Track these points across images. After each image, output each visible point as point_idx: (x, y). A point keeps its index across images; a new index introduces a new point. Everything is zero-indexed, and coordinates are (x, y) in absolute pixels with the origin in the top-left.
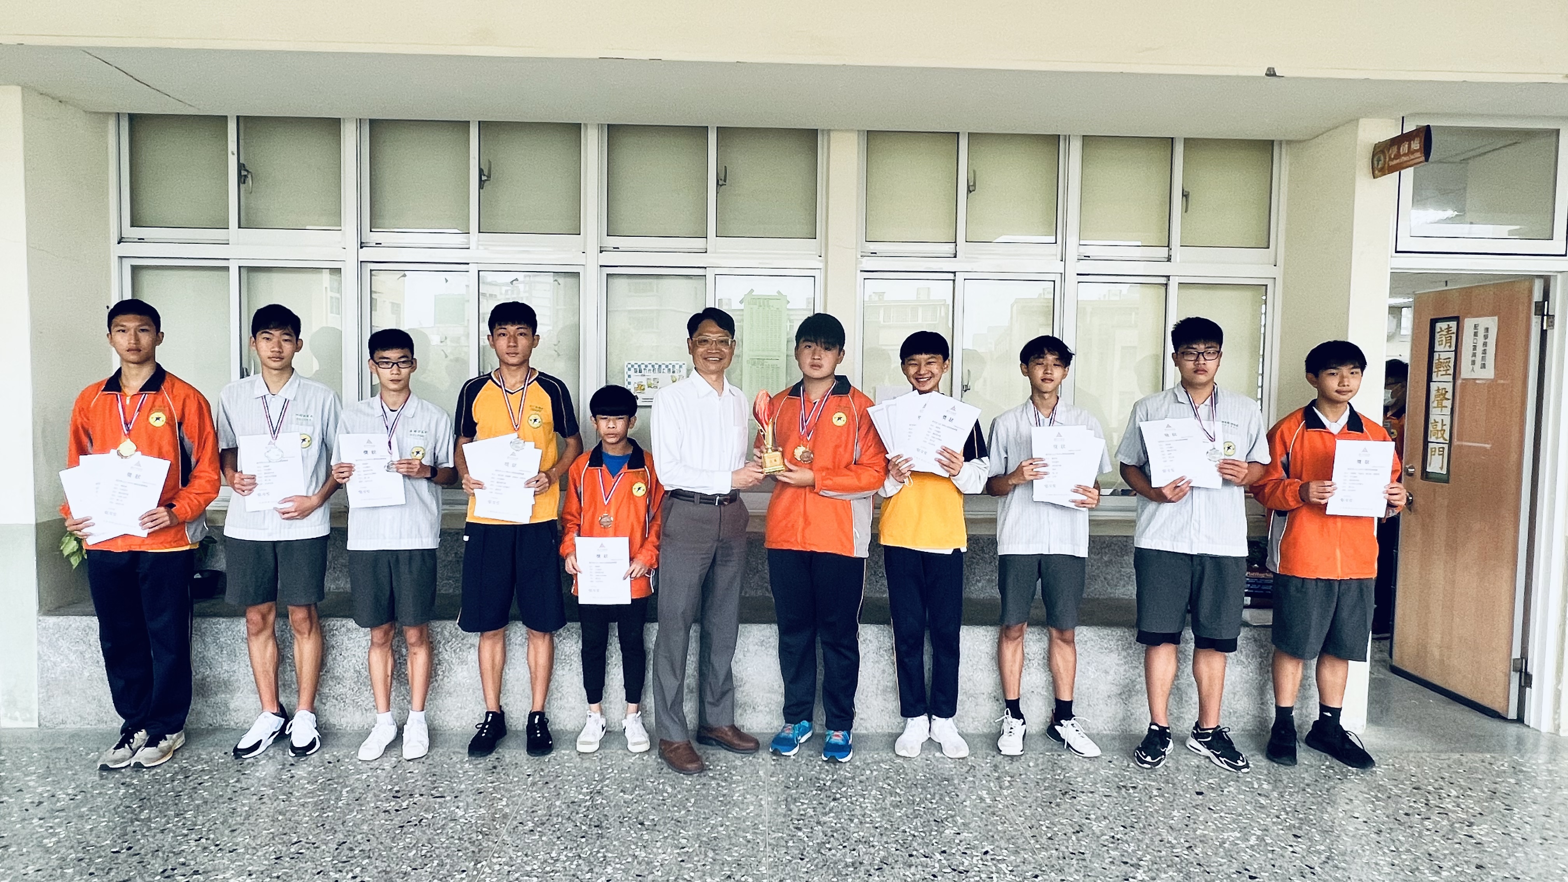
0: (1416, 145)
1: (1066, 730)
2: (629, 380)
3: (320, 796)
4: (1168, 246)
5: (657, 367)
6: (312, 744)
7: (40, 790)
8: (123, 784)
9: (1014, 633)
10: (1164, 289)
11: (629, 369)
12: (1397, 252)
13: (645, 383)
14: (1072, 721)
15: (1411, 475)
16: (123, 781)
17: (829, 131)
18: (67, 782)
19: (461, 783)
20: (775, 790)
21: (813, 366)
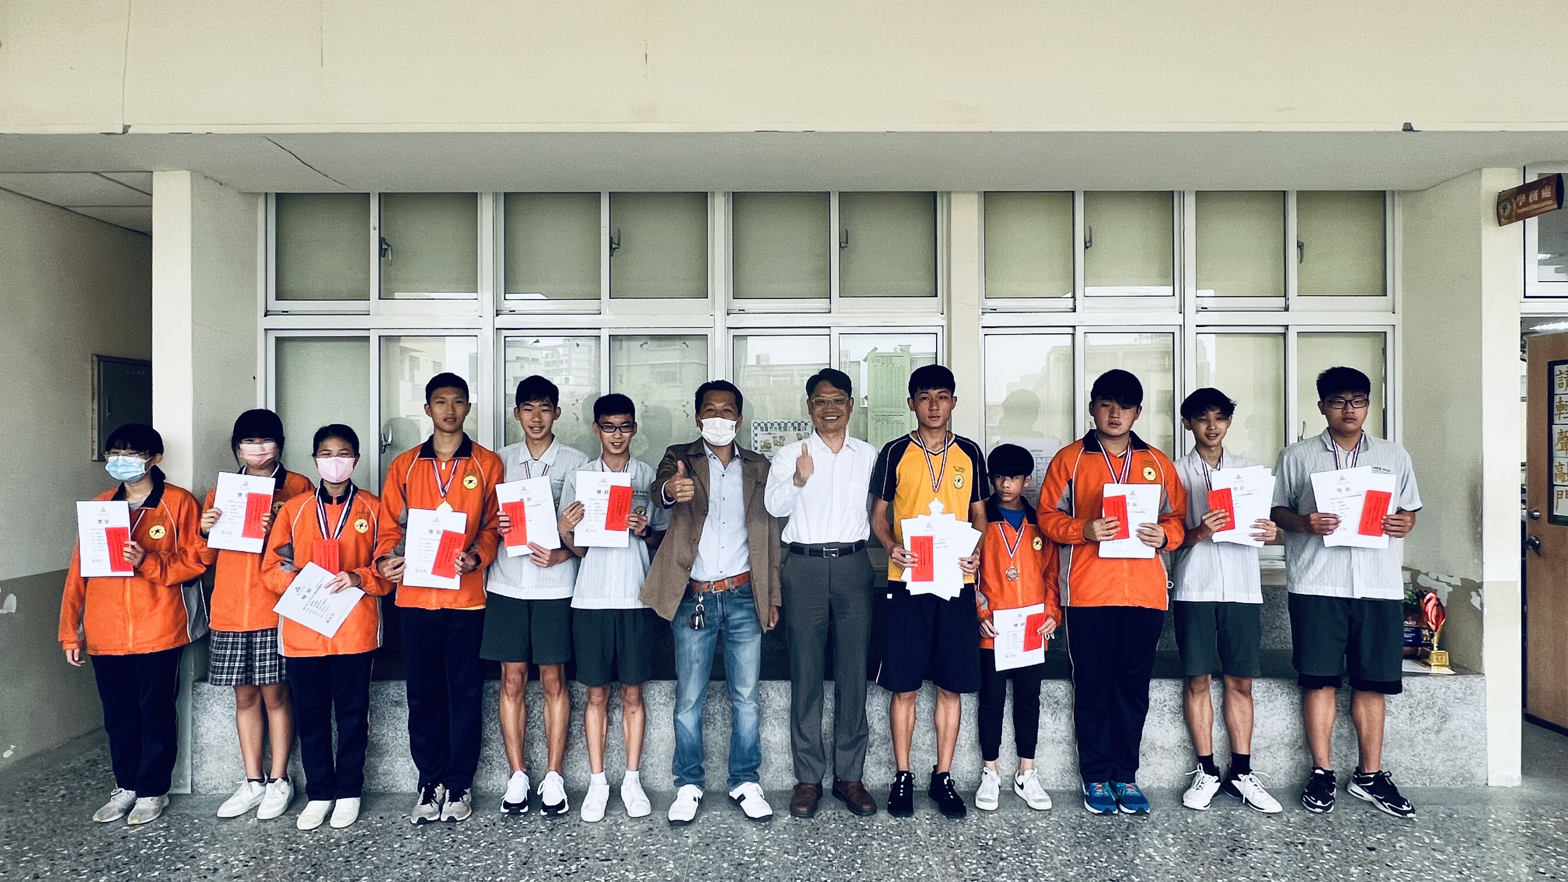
0: (1547, 193)
1: (1244, 785)
2: (756, 438)
3: (487, 860)
4: (1285, 296)
5: (782, 425)
6: (561, 805)
7: (212, 856)
8: (290, 850)
9: (1196, 687)
10: (1282, 338)
11: (756, 428)
12: (1525, 297)
13: (771, 441)
14: (1251, 776)
15: (1536, 518)
16: (289, 846)
17: (949, 193)
18: (235, 849)
19: (622, 846)
20: (938, 850)
21: (1111, 424)
